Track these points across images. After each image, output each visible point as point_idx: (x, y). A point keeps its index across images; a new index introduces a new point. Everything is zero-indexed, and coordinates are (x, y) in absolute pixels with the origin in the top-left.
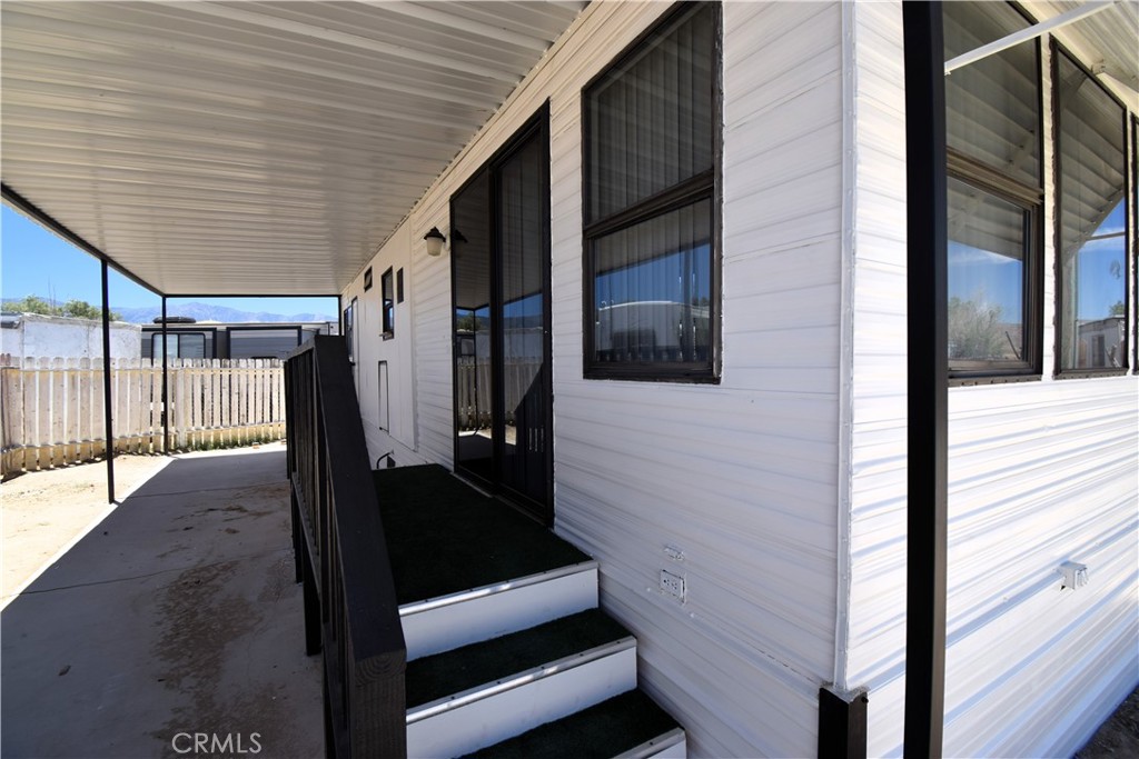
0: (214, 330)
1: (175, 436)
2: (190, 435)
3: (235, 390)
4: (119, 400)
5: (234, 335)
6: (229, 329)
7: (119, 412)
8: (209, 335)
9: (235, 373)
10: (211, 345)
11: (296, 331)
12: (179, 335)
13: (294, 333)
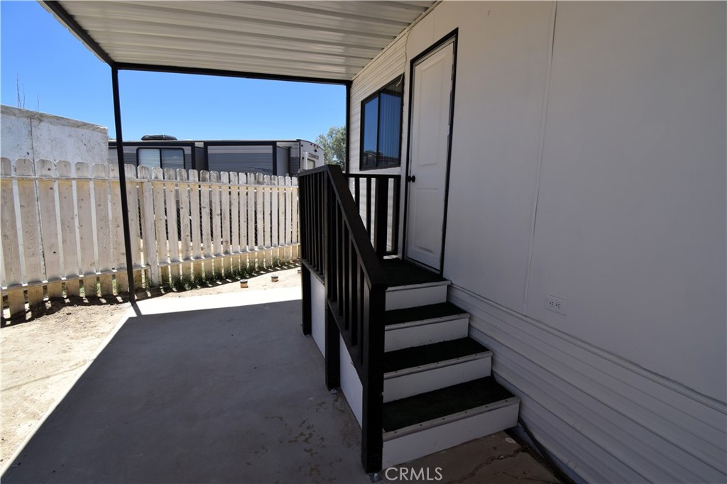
0: (191, 144)
1: (146, 271)
2: (164, 270)
3: (216, 211)
4: (63, 224)
5: (211, 150)
6: (207, 144)
7: (64, 241)
8: (188, 150)
9: (216, 188)
10: (190, 159)
11: (271, 147)
12: (160, 149)
13: (269, 149)
